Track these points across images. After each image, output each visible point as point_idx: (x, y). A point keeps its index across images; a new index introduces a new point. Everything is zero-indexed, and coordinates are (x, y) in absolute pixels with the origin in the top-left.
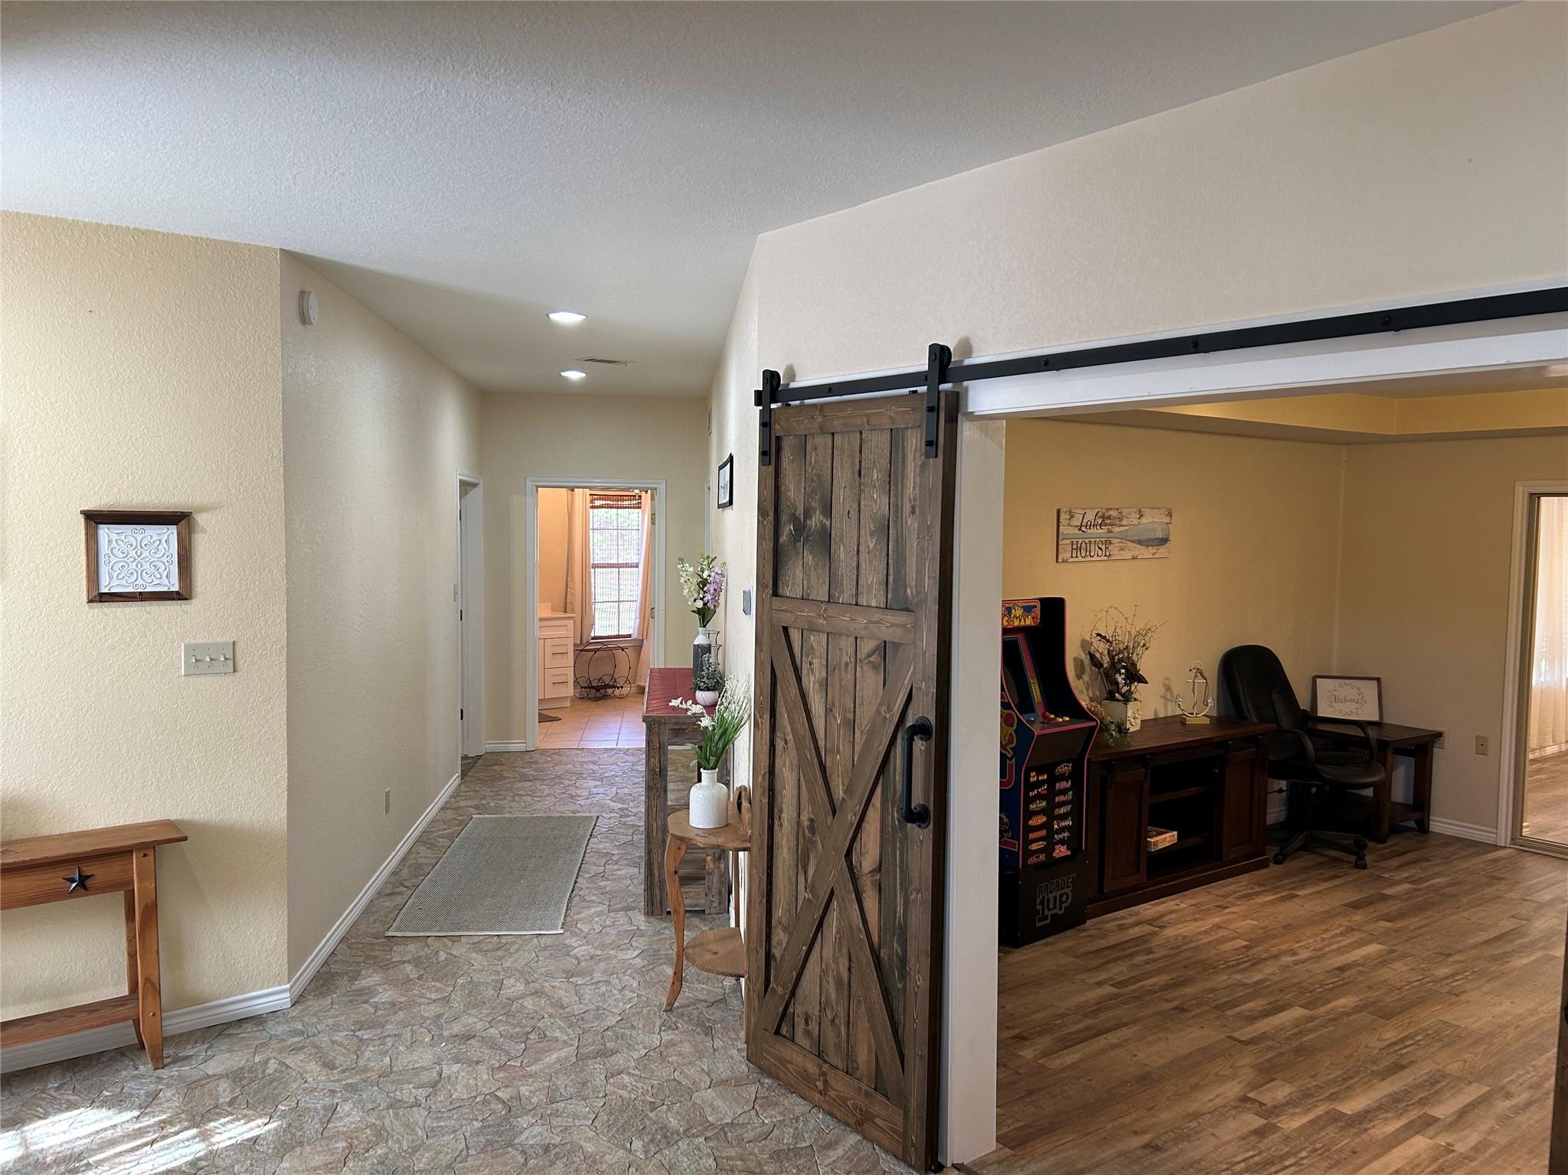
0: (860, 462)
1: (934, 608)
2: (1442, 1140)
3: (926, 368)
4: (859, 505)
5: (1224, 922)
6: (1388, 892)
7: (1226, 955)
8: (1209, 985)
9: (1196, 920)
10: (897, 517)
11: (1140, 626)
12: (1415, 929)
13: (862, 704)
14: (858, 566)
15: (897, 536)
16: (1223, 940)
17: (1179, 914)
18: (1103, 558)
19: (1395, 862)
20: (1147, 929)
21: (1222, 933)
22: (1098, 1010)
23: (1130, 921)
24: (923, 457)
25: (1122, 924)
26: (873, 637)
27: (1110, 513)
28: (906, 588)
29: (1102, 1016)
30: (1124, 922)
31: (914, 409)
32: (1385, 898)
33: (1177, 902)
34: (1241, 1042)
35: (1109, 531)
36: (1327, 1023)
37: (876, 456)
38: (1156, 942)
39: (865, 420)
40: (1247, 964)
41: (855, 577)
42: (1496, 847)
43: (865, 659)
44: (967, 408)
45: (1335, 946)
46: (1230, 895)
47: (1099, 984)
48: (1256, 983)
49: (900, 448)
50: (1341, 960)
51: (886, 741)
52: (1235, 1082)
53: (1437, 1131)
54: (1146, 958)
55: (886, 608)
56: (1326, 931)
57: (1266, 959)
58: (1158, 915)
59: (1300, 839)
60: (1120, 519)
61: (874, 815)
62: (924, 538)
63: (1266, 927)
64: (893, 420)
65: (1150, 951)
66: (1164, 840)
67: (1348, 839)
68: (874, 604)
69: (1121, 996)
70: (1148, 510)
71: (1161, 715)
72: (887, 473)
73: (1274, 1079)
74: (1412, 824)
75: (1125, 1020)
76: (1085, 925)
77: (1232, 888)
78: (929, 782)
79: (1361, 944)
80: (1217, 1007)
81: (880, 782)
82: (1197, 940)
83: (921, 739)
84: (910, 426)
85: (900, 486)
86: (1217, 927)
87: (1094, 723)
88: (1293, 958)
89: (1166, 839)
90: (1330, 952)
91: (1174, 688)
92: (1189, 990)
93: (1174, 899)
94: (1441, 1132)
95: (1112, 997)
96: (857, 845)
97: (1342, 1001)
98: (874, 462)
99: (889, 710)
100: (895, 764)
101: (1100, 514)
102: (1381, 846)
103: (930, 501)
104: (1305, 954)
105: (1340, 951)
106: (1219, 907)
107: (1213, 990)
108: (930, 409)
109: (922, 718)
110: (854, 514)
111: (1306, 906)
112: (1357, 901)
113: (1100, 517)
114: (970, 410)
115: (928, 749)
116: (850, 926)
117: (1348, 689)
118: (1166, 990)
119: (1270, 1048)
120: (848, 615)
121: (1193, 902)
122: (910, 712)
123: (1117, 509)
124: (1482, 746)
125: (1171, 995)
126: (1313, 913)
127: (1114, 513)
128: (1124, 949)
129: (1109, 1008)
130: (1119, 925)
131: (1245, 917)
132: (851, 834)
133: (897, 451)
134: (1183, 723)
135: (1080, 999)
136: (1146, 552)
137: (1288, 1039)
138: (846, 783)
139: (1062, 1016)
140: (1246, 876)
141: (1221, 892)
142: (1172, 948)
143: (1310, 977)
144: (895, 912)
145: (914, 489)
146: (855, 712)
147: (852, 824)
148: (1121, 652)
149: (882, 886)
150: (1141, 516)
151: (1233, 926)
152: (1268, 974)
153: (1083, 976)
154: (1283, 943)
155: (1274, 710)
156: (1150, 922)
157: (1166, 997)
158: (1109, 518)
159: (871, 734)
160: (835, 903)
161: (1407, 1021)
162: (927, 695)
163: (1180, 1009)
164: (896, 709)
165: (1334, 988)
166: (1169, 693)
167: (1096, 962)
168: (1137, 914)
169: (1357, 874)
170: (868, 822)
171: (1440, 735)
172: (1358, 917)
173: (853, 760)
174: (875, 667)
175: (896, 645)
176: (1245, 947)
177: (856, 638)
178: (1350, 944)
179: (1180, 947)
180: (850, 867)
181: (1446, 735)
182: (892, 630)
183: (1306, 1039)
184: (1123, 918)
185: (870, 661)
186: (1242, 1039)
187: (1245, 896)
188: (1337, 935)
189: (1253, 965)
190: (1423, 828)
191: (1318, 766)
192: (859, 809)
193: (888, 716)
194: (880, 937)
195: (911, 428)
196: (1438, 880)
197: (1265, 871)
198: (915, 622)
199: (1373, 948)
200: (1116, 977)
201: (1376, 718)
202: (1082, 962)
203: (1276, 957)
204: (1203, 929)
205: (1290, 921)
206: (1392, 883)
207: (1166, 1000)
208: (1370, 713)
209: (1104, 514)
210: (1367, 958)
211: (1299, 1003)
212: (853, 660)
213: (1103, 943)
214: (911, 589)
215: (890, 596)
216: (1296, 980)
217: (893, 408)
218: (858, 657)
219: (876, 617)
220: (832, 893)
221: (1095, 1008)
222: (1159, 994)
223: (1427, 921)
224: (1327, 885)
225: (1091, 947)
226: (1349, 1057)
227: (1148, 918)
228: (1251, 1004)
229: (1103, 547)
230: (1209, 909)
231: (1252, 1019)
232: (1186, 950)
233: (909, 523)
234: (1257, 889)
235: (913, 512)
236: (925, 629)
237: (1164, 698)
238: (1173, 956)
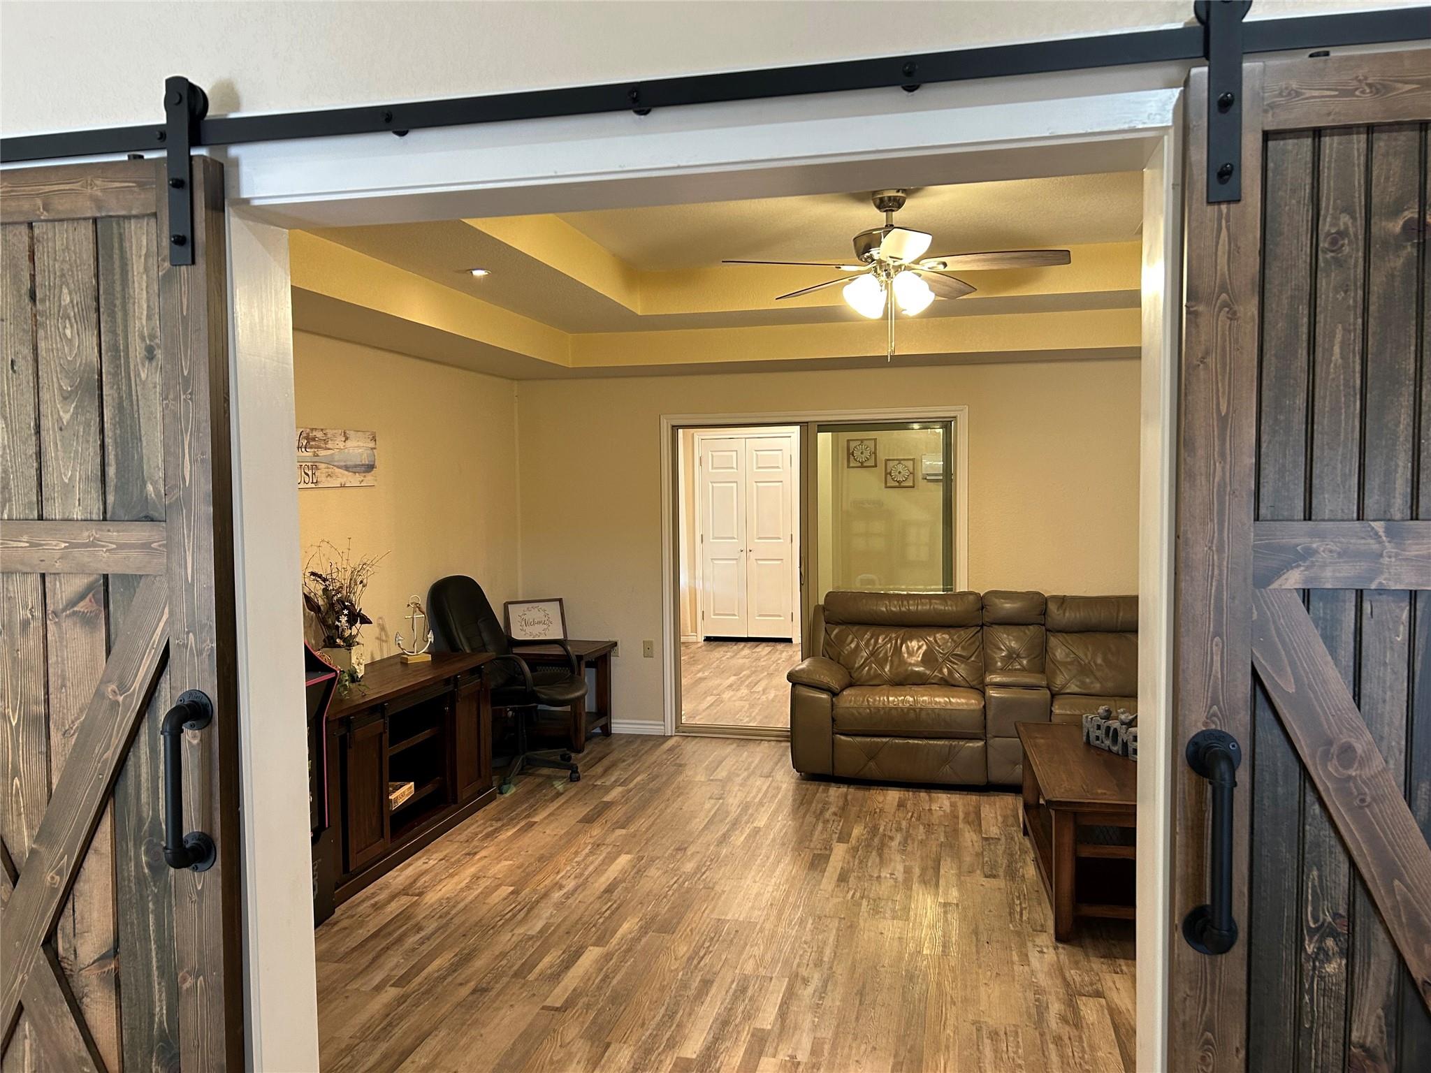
0: (33, 277)
1: (205, 510)
2: (783, 1056)
3: (164, 121)
4: (35, 349)
5: (480, 871)
6: (607, 798)
7: (500, 908)
8: (497, 950)
9: (452, 876)
10: (118, 367)
11: (355, 562)
12: (648, 829)
13: (64, 685)
14: (39, 454)
15: (121, 398)
16: (488, 892)
17: (433, 874)
18: (310, 485)
19: (599, 769)
20: (405, 900)
21: (484, 883)
22: (390, 1024)
23: (383, 896)
24: (167, 264)
25: (376, 903)
26: (81, 570)
27: (314, 433)
28: (144, 484)
29: (398, 1032)
30: (376, 899)
31: (141, 185)
32: (608, 805)
33: (423, 860)
34: (557, 1009)
35: (316, 455)
36: (625, 956)
37: (66, 266)
38: (421, 914)
39: (39, 202)
40: (522, 914)
41: (33, 472)
42: (665, 738)
43: (64, 610)
44: (238, 191)
45: (591, 868)
46: (473, 839)
47: (378, 988)
48: (541, 931)
49: (116, 251)
50: (603, 881)
51: (119, 741)
52: (574, 1065)
53: (774, 1045)
54: (418, 936)
55: (105, 519)
56: (576, 853)
57: (538, 902)
58: (411, 880)
59: (519, 763)
60: (326, 441)
61: (98, 870)
62: (177, 398)
63: (522, 865)
64: (98, 203)
65: (418, 928)
66: (403, 795)
67: (555, 754)
68: (77, 514)
69: (409, 996)
70: (352, 432)
71: (378, 658)
72: (91, 293)
73: (608, 1045)
74: (598, 730)
75: (426, 1027)
76: (334, 916)
77: (472, 829)
78: (211, 795)
79: (611, 859)
80: (516, 975)
81: (109, 809)
82: (463, 900)
83: (192, 727)
84: (134, 212)
85: (119, 315)
86: (476, 878)
87: (332, 675)
88: (562, 892)
89: (403, 793)
90: (590, 875)
91: (387, 627)
92: (480, 963)
93: (420, 858)
94: (778, 1045)
95: (401, 1000)
96: (66, 923)
97: (626, 926)
98: (63, 275)
99: (122, 688)
100: (138, 776)
101: (304, 435)
102: (581, 755)
103: (185, 336)
104: (570, 885)
105: (599, 871)
106: (468, 854)
107: (503, 955)
108: (177, 184)
109: (190, 693)
110: (25, 367)
111: (548, 832)
112: (587, 814)
113: (304, 438)
114: (245, 195)
115: (206, 744)
116: (63, 1058)
117: (535, 613)
118: (455, 971)
119: (588, 1006)
120: (25, 538)
121: (440, 855)
122: (165, 685)
123: (322, 430)
124: (648, 649)
125: (463, 976)
126: (557, 838)
127: (319, 435)
128: (390, 934)
129: (401, 1018)
130: (374, 905)
131: (498, 860)
132: (54, 905)
133: (111, 257)
134: (404, 663)
135: (362, 1017)
136: (353, 479)
137: (599, 988)
138: (37, 823)
139: (350, 1049)
140: (480, 814)
141: (463, 837)
142: (440, 917)
143: (587, 909)
144: (152, 1015)
145: (149, 318)
146: (47, 701)
147: (54, 891)
148: (338, 592)
149: (122, 979)
150: (347, 439)
151: (491, 873)
152: (547, 919)
153: (354, 986)
154: (545, 878)
155: (483, 640)
156: (405, 891)
157: (459, 980)
158: (314, 439)
159: (87, 734)
160: (26, 1026)
161: (688, 930)
162: (200, 653)
163: (479, 991)
164: (137, 685)
165: (612, 913)
166: (383, 633)
167: (365, 961)
168: (387, 886)
169: (574, 788)
170: (88, 881)
171: (615, 644)
172: (596, 831)
173: (50, 783)
174: (87, 621)
175: (131, 581)
176: (512, 893)
177: (43, 576)
178: (604, 860)
179: (448, 913)
180: (55, 961)
181: (619, 644)
182: (123, 554)
183: (615, 982)
184: (374, 895)
185: (75, 613)
186: (558, 1005)
187: (487, 836)
188: (587, 855)
189: (529, 912)
190: (606, 731)
191: (534, 688)
192: (68, 863)
193: (121, 699)
194: (122, 1061)
195: (136, 217)
196: (639, 778)
197: (494, 804)
198: (169, 538)
199: (624, 860)
200: (394, 973)
201: (561, 637)
202: (349, 966)
203: (545, 895)
204: (463, 884)
205: (542, 852)
206: (608, 790)
207: (461, 984)
208: (556, 633)
209: (308, 434)
210: (624, 871)
211: (591, 942)
212: (38, 613)
213: (364, 933)
214: (154, 484)
215: (111, 499)
216: (575, 917)
217: (98, 182)
218: (50, 608)
219: (85, 536)
220: (20, 1008)
221: (385, 1023)
222: (450, 979)
223: (652, 819)
224: (556, 804)
225: (352, 942)
226: (662, 989)
227: (402, 887)
228: (547, 960)
229: (310, 473)
230: (459, 861)
231: (555, 977)
232: (456, 914)
233: (143, 376)
234: (499, 824)
235: (150, 355)
236: (189, 545)
237: (379, 639)
238: (447, 924)
